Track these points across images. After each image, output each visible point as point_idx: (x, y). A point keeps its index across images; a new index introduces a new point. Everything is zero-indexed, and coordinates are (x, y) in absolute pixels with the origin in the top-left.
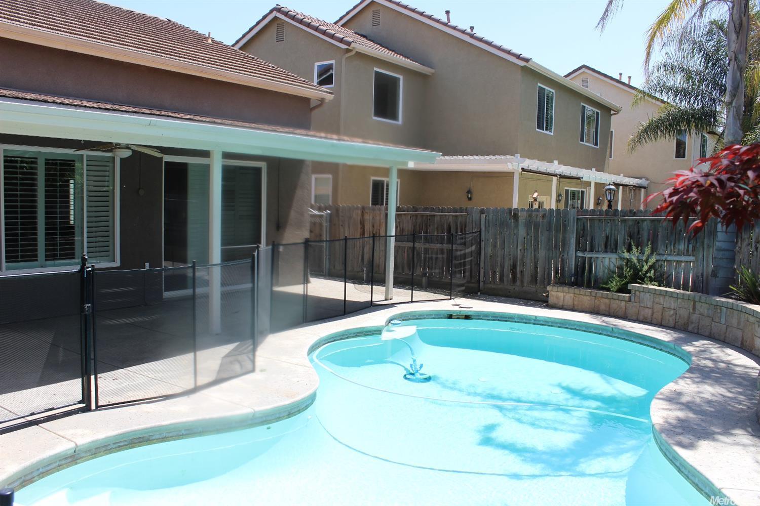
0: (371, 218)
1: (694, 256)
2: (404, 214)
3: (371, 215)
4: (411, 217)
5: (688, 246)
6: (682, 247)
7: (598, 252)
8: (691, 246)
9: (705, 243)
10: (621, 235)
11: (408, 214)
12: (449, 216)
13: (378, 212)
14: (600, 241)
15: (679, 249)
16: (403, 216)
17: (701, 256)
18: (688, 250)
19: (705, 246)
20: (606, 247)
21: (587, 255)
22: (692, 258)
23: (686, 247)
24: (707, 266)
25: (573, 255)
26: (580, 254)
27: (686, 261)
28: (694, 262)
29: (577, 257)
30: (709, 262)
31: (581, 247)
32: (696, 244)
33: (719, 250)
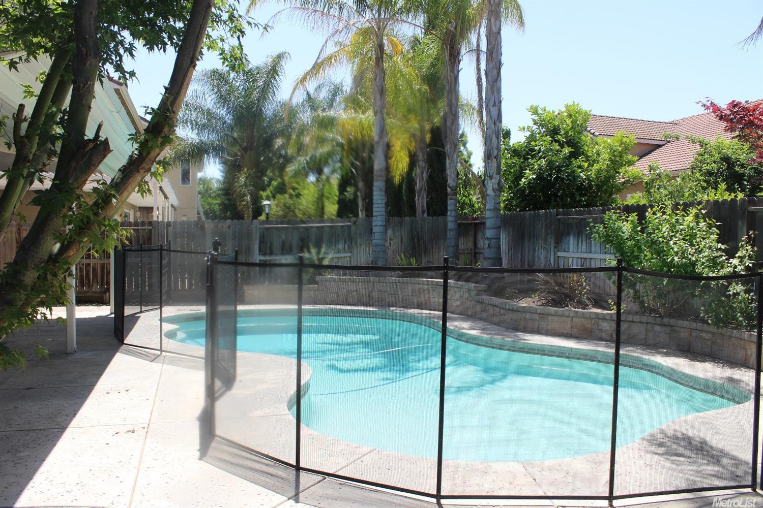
1: (350, 252)
6: (341, 246)
7: (276, 255)
8: (346, 245)
9: (357, 242)
10: (295, 240)
15: (338, 248)
17: (356, 252)
18: (344, 249)
19: (358, 244)
20: (283, 251)
21: (268, 258)
22: (348, 254)
23: (343, 246)
24: (360, 259)
25: (258, 258)
26: (262, 258)
27: (344, 257)
28: (350, 257)
29: (260, 260)
30: (362, 256)
31: (262, 252)
32: (351, 243)
33: (377, 245)
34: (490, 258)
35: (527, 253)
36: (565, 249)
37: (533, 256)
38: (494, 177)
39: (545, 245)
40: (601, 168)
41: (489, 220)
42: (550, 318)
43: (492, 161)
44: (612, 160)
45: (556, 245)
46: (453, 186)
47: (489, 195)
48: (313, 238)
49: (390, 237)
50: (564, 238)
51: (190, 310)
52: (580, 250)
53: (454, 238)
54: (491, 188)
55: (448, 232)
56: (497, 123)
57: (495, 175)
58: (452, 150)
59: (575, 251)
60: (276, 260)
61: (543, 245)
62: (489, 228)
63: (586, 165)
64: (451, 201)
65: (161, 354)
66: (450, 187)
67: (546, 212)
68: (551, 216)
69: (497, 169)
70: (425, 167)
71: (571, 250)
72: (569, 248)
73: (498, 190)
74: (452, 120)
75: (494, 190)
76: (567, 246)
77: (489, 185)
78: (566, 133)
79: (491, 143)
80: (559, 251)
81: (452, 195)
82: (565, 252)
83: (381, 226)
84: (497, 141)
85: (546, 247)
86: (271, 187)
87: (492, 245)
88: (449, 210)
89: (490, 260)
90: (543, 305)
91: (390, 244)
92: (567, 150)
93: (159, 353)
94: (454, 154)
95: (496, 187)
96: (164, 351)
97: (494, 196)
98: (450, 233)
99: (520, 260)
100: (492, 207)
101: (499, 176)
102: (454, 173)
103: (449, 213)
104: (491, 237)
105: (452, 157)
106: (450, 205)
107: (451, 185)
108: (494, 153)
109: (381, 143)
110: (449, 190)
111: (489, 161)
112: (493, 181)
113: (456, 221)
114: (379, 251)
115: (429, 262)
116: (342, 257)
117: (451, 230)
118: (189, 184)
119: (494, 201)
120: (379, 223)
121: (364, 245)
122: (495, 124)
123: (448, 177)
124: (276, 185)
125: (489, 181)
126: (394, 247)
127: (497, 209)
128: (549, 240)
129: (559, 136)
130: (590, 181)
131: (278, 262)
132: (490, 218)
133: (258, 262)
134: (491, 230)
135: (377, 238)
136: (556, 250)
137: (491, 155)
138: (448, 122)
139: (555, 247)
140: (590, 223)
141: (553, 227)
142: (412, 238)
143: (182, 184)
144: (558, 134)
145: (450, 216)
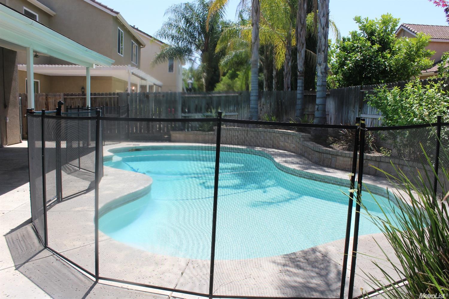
0: (53, 101)
1: (237, 112)
2: (76, 98)
3: (53, 99)
4: (81, 99)
5: (234, 108)
6: (232, 108)
7: (192, 113)
9: (242, 106)
10: (204, 105)
11: (79, 98)
12: (106, 98)
13: (58, 97)
14: (192, 107)
15: (230, 110)
16: (75, 99)
17: (241, 112)
18: (234, 110)
19: (243, 107)
20: (196, 111)
21: (187, 115)
22: (236, 114)
23: (233, 108)
24: (244, 116)
25: (180, 115)
26: (183, 115)
27: (234, 115)
28: (238, 115)
29: (182, 116)
30: (244, 114)
31: (183, 111)
32: (238, 106)
33: (253, 108)
34: (318, 117)
35: (344, 114)
36: (365, 112)
37: (348, 117)
38: (322, 64)
39: (354, 110)
40: (399, 58)
41: (319, 92)
42: (338, 157)
43: (321, 54)
44: (408, 54)
45: (360, 109)
46: (301, 71)
47: (318, 76)
48: (215, 103)
49: (263, 103)
50: (365, 105)
51: (133, 145)
52: (373, 113)
53: (301, 104)
54: (320, 72)
55: (297, 100)
56: (325, 28)
57: (323, 63)
58: (301, 47)
59: (370, 113)
60: (192, 116)
61: (353, 110)
62: (318, 98)
63: (389, 56)
64: (300, 80)
65: (79, 170)
66: (299, 72)
67: (355, 87)
68: (358, 89)
69: (324, 59)
70: (290, 59)
71: (368, 113)
72: (367, 113)
73: (325, 73)
74: (301, 28)
75: (321, 73)
76: (366, 110)
77: (319, 69)
78: (379, 34)
79: (321, 42)
80: (362, 114)
81: (300, 77)
82: (365, 114)
83: (255, 96)
84: (324, 40)
85: (354, 111)
86: (228, 74)
87: (319, 109)
88: (298, 86)
89: (318, 119)
90: (343, 149)
91: (263, 107)
92: (376, 47)
93: (78, 169)
94: (302, 50)
95: (323, 70)
96: (80, 168)
97: (322, 77)
98: (298, 101)
99: (340, 120)
100: (320, 84)
101: (325, 63)
102: (301, 62)
103: (298, 88)
104: (319, 104)
105: (301, 52)
106: (299, 83)
107: (300, 70)
108: (322, 49)
109: (256, 44)
110: (298, 73)
111: (319, 54)
112: (321, 67)
113: (302, 93)
114: (253, 112)
115: (288, 119)
116: (232, 115)
117: (299, 99)
118: (173, 72)
119: (321, 80)
120: (254, 94)
121: (246, 108)
122: (323, 29)
123: (298, 65)
124: (231, 73)
125: (319, 67)
126: (265, 109)
127: (323, 85)
128: (356, 106)
129: (374, 37)
130: (391, 67)
131: (193, 118)
132: (319, 91)
133: (180, 118)
134: (319, 99)
135: (253, 104)
136: (360, 112)
137: (320, 50)
138: (299, 29)
139: (359, 111)
140: (366, 94)
141: (358, 97)
142: (278, 104)
143: (169, 72)
144: (373, 35)
145: (299, 90)
